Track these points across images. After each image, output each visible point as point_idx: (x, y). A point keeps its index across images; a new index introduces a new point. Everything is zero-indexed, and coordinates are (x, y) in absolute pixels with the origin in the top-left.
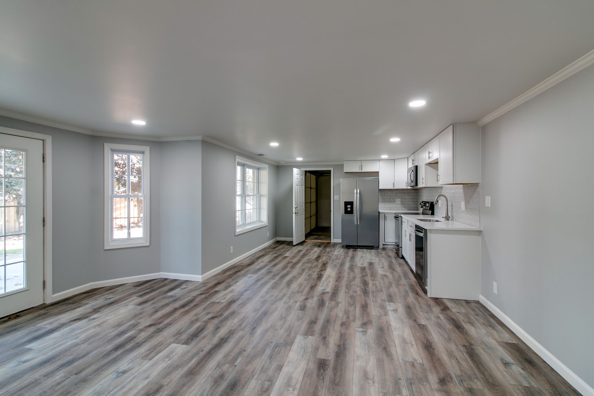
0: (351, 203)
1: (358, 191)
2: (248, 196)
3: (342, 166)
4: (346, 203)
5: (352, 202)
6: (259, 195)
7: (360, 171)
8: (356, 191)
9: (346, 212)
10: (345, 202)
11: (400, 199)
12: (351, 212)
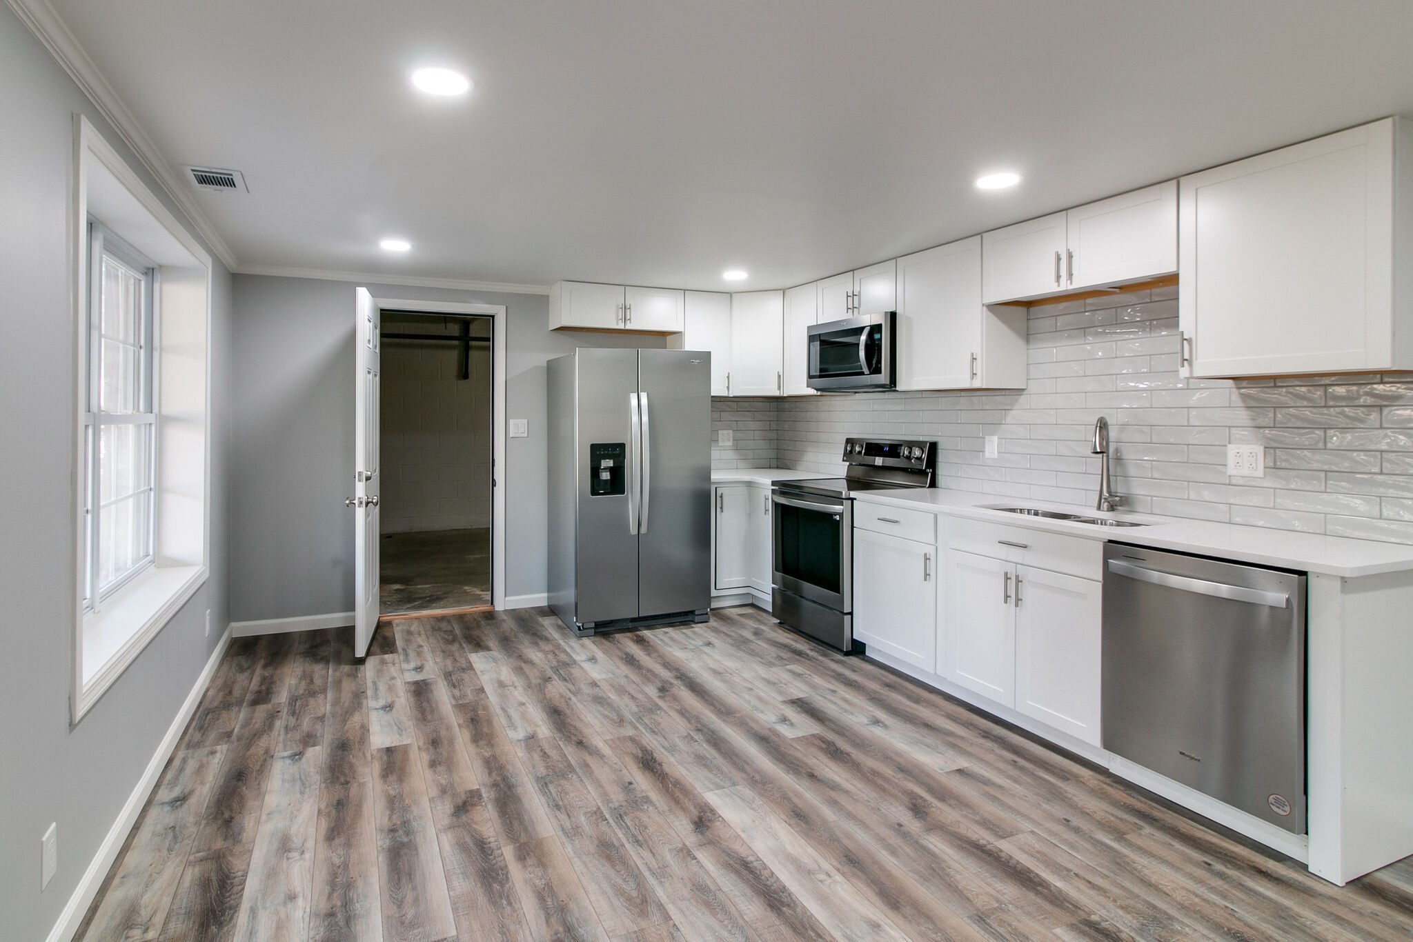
0: (616, 451)
1: (644, 401)
2: (111, 419)
3: (541, 303)
4: (598, 451)
5: (622, 446)
6: (151, 418)
7: (621, 326)
8: (634, 402)
9: (597, 487)
10: (594, 448)
11: (731, 431)
12: (616, 484)
